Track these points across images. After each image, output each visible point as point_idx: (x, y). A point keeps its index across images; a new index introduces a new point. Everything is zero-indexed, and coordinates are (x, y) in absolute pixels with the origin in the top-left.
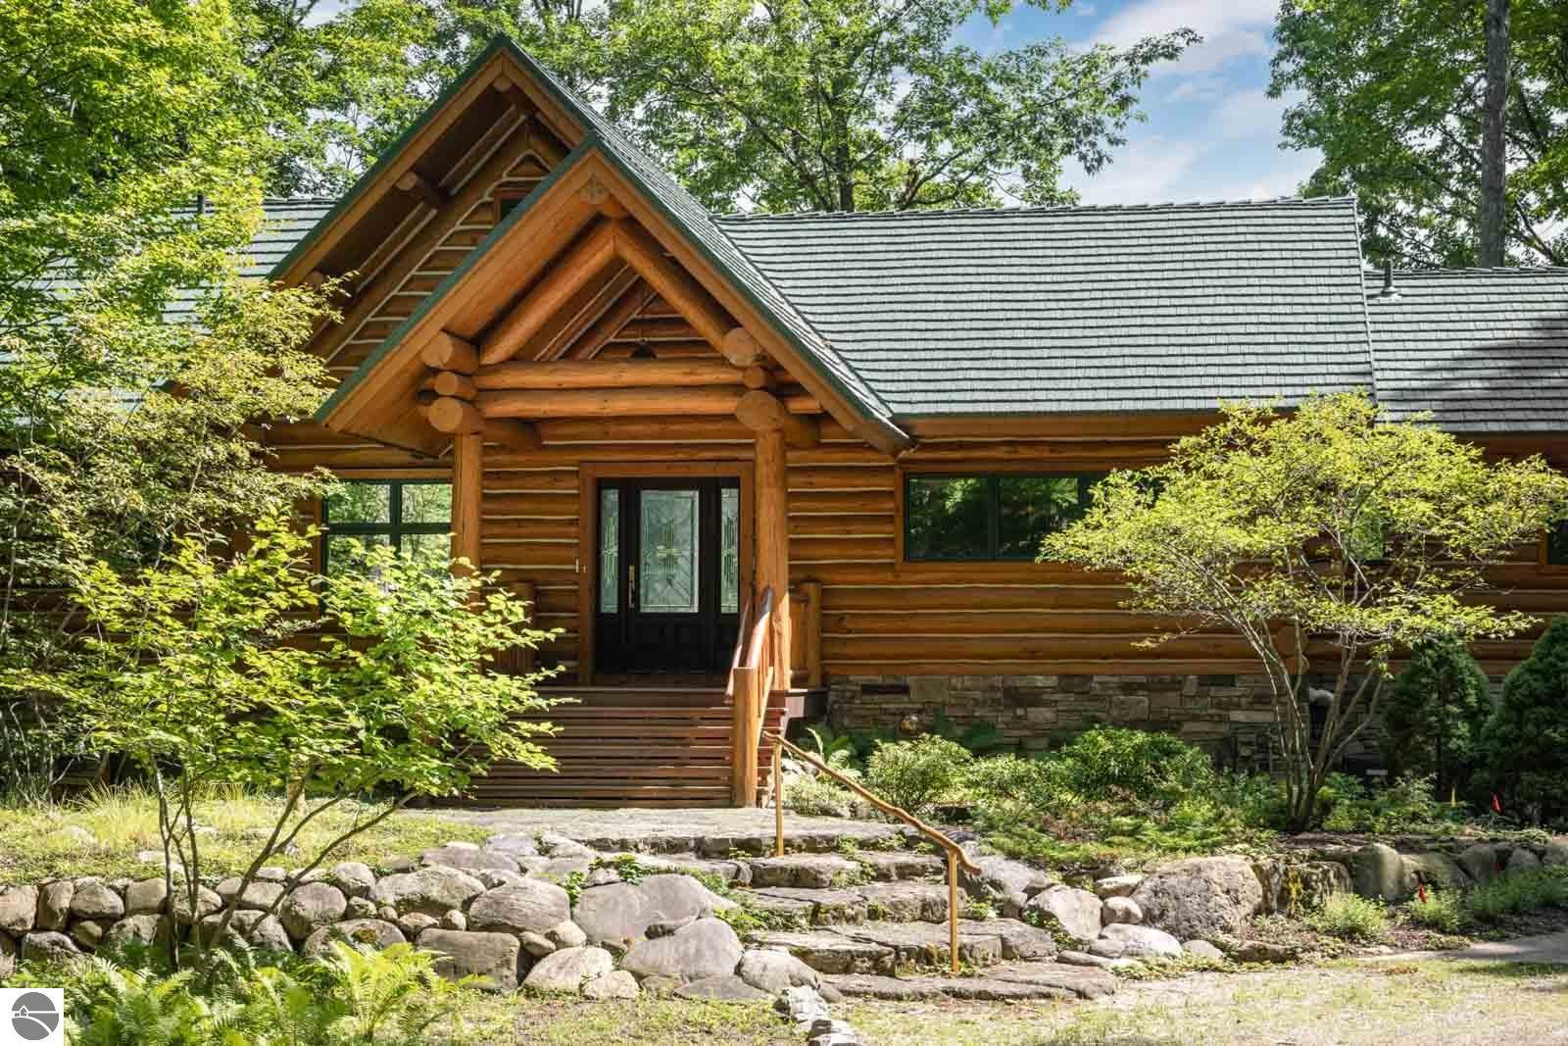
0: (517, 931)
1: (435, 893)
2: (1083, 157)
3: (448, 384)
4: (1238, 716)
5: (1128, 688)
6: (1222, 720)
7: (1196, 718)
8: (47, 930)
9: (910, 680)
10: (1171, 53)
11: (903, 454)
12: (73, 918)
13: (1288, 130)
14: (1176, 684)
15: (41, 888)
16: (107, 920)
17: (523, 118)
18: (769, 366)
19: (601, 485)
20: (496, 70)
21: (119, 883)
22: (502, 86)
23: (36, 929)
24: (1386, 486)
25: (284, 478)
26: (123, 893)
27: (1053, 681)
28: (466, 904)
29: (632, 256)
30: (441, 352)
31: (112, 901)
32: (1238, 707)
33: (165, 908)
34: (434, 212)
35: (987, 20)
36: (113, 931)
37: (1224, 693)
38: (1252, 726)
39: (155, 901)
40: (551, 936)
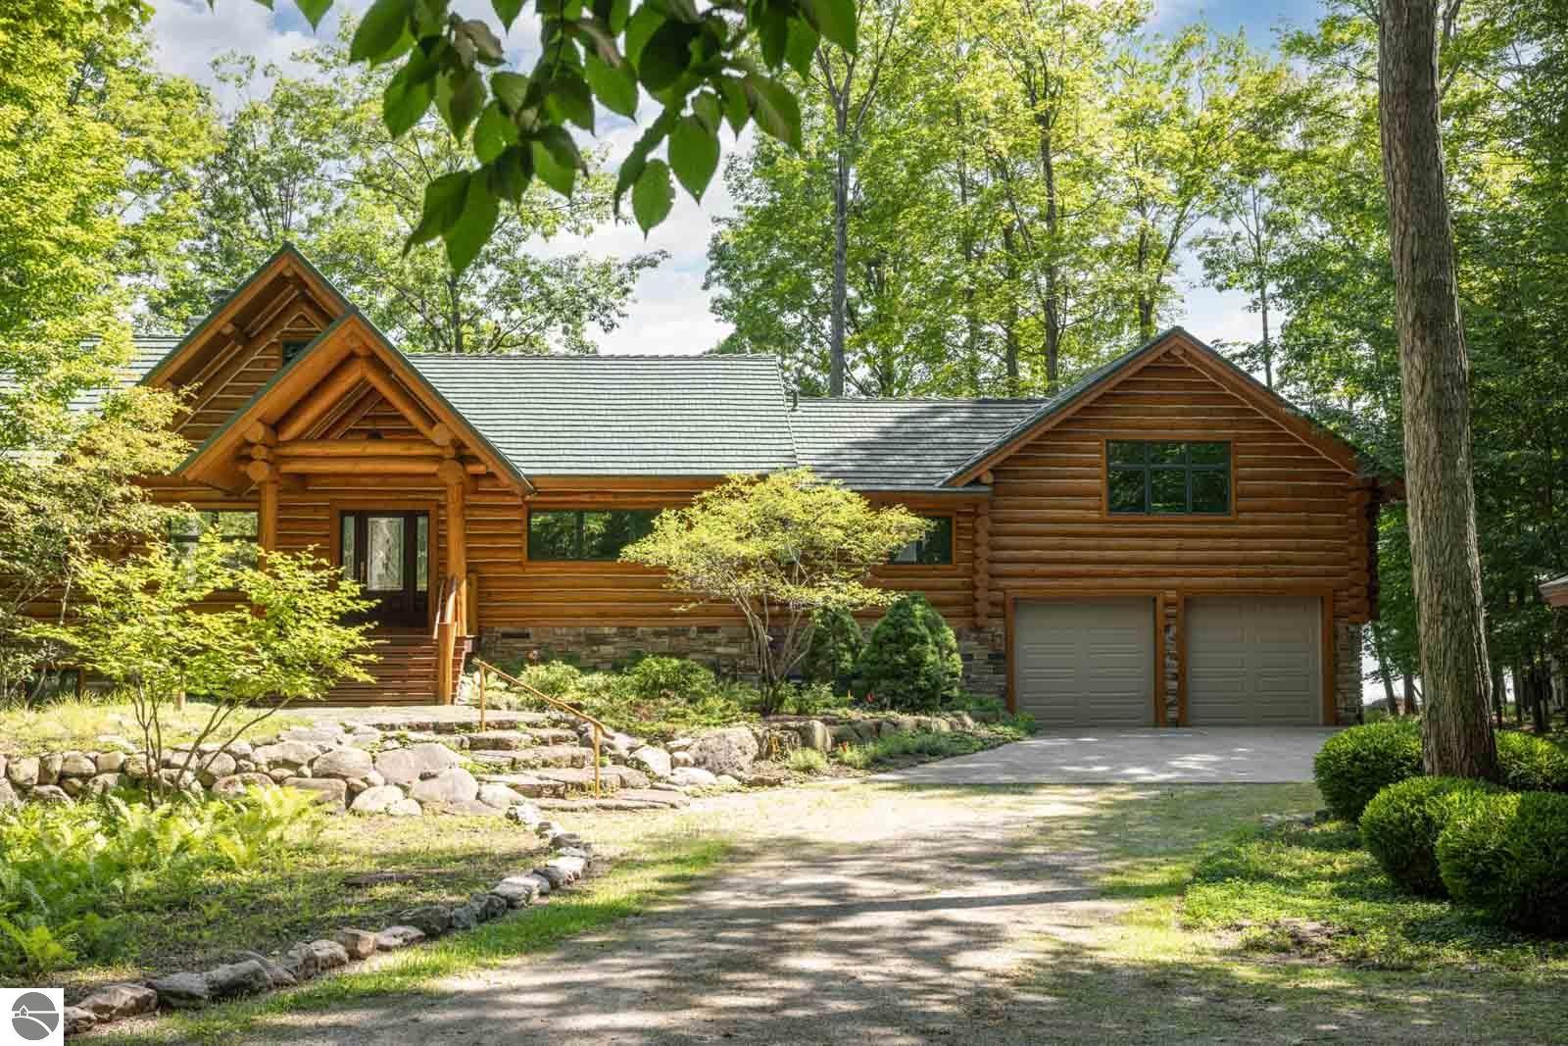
0: (344, 778)
1: (292, 756)
2: (602, 323)
3: (260, 453)
4: (719, 650)
5: (658, 634)
6: (711, 652)
7: (696, 651)
8: (47, 784)
9: (530, 630)
10: (654, 264)
11: (528, 498)
12: (63, 777)
13: (713, 309)
14: (684, 632)
15: (41, 759)
16: (85, 777)
17: (297, 292)
18: (458, 445)
19: (344, 514)
20: (285, 263)
21: (92, 755)
22: (288, 274)
23: (40, 784)
24: (819, 521)
25: (161, 509)
26: (95, 761)
27: (614, 630)
28: (311, 763)
29: (374, 379)
30: (258, 433)
31: (88, 766)
32: (719, 645)
33: (122, 769)
34: (239, 348)
35: (543, 240)
36: (90, 784)
37: (712, 637)
38: (728, 655)
39: (117, 765)
40: (365, 780)
